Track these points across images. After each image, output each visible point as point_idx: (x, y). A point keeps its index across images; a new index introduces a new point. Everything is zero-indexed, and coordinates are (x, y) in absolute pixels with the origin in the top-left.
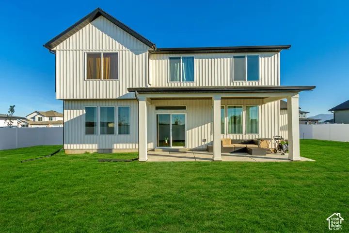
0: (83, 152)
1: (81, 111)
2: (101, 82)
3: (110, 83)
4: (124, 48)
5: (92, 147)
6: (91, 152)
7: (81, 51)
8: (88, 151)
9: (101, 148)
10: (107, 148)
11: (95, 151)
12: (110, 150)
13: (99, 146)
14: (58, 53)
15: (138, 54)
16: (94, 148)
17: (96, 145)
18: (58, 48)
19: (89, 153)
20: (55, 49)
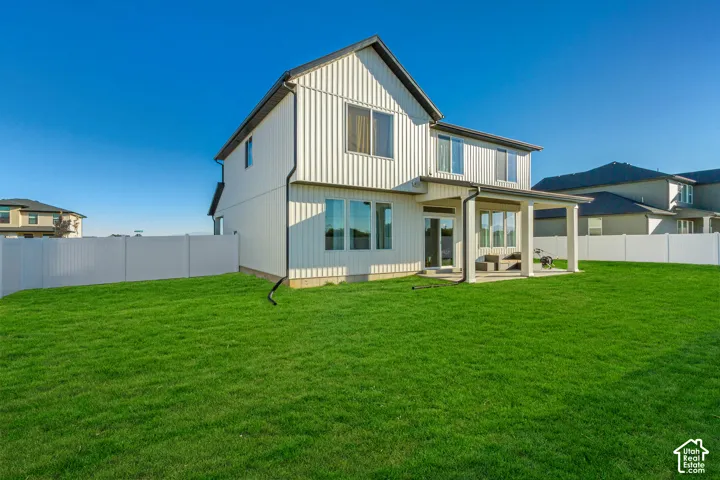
0: (323, 283)
1: (320, 205)
2: (370, 159)
3: (382, 162)
4: (401, 110)
5: (337, 274)
6: (336, 282)
7: (340, 100)
8: (330, 280)
9: (352, 273)
10: (361, 272)
11: (343, 279)
12: (366, 276)
13: (348, 270)
14: (300, 91)
15: (418, 124)
16: (340, 274)
17: (344, 268)
18: (301, 83)
19: (331, 284)
20: (295, 81)
